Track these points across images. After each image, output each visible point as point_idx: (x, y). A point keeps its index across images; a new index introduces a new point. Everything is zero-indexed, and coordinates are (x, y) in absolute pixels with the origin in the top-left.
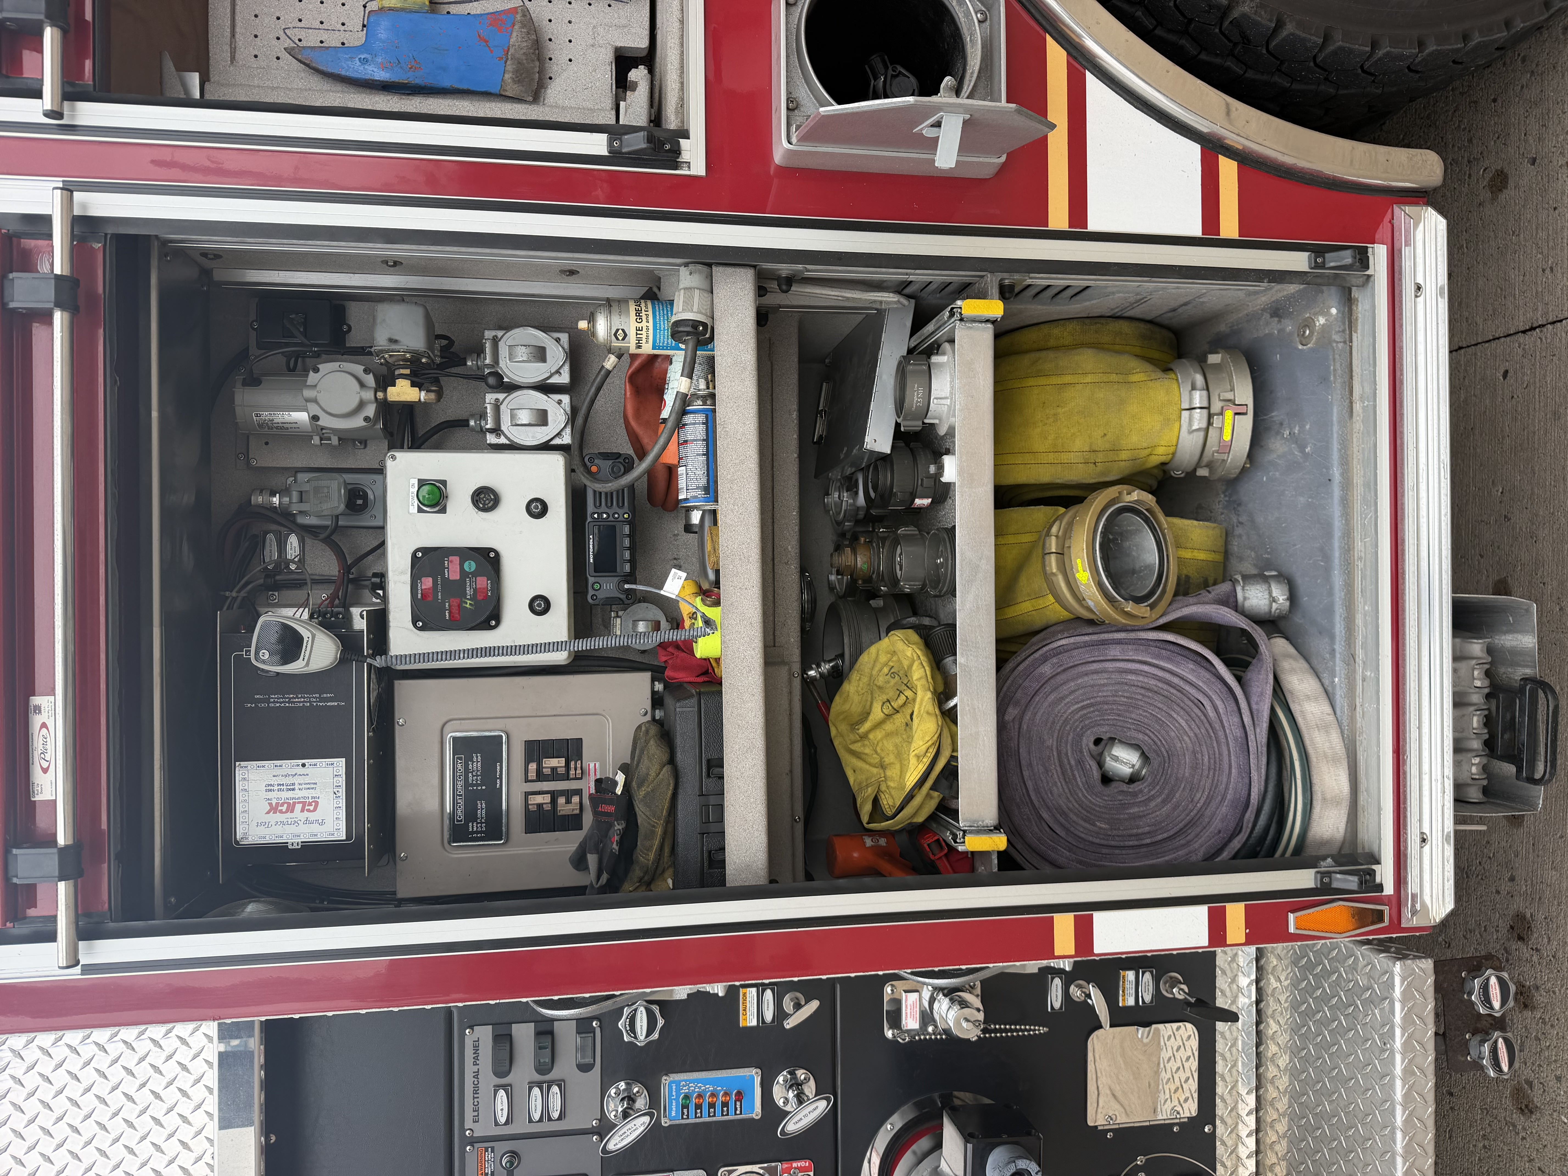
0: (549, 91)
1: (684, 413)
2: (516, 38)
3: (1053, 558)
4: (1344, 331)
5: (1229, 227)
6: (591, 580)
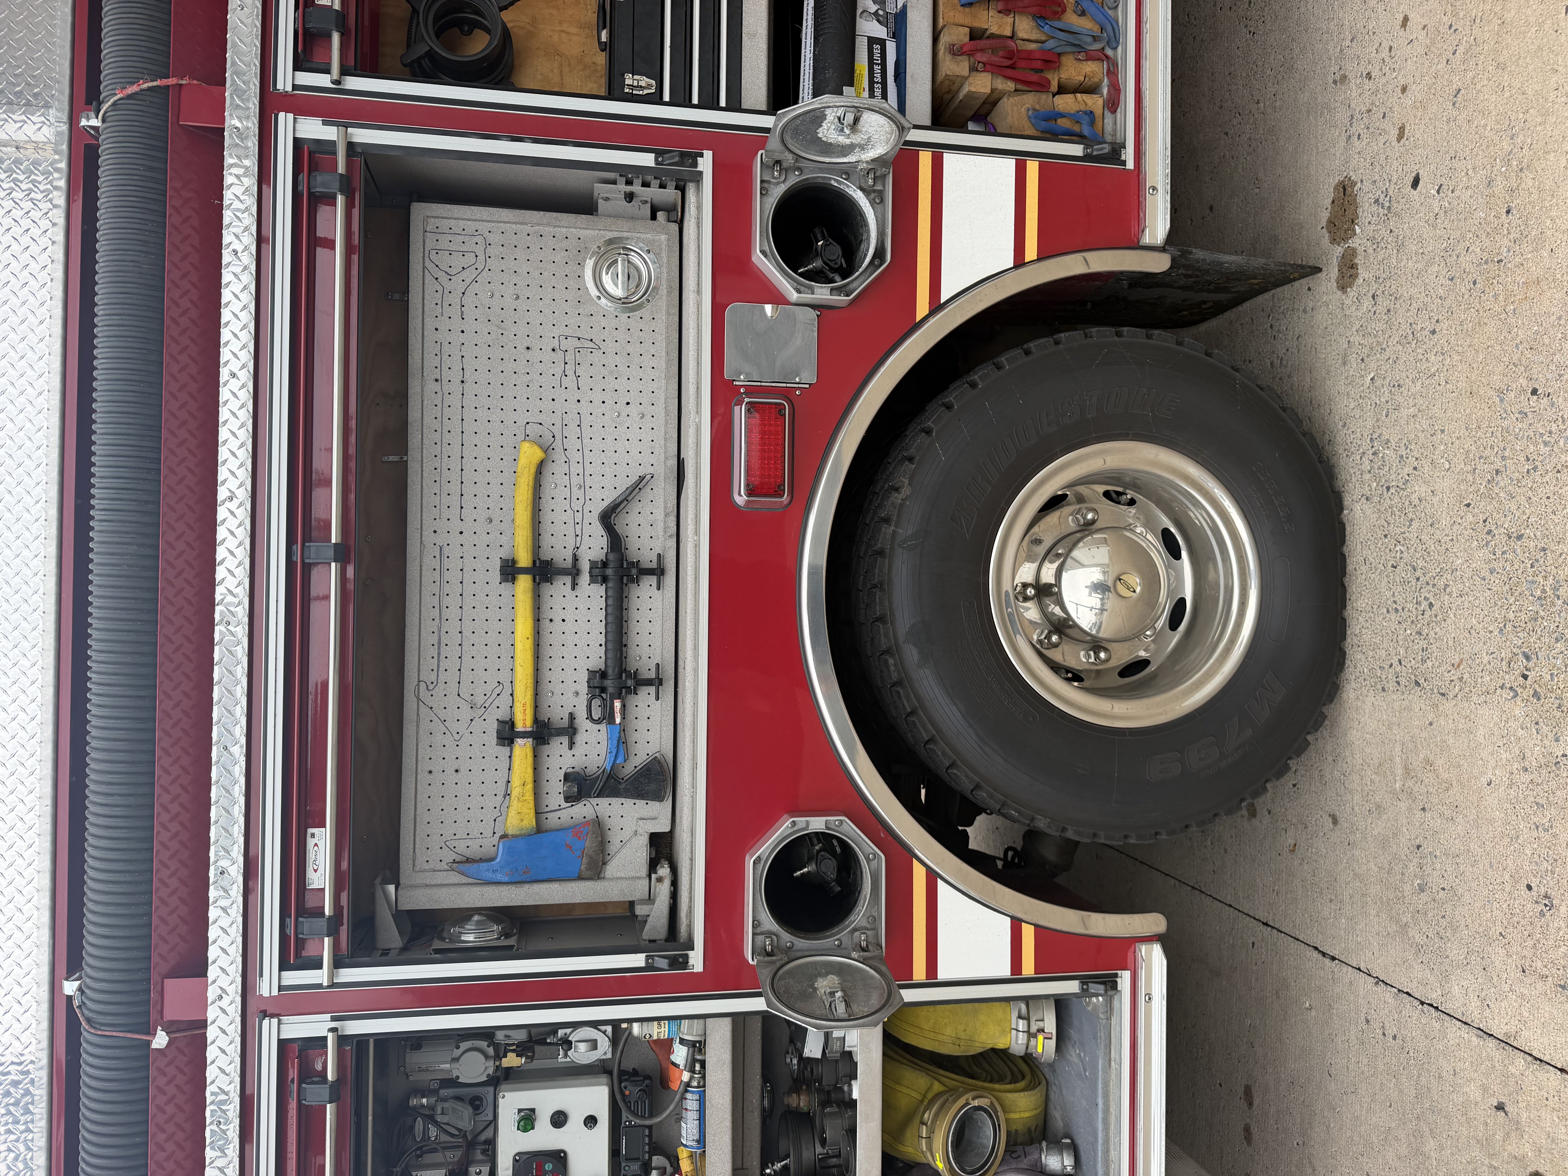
0: (608, 867)
1: (686, 1091)
2: (589, 843)
3: (924, 1141)
4: (1107, 1012)
5: (1028, 968)
6: (623, 1164)
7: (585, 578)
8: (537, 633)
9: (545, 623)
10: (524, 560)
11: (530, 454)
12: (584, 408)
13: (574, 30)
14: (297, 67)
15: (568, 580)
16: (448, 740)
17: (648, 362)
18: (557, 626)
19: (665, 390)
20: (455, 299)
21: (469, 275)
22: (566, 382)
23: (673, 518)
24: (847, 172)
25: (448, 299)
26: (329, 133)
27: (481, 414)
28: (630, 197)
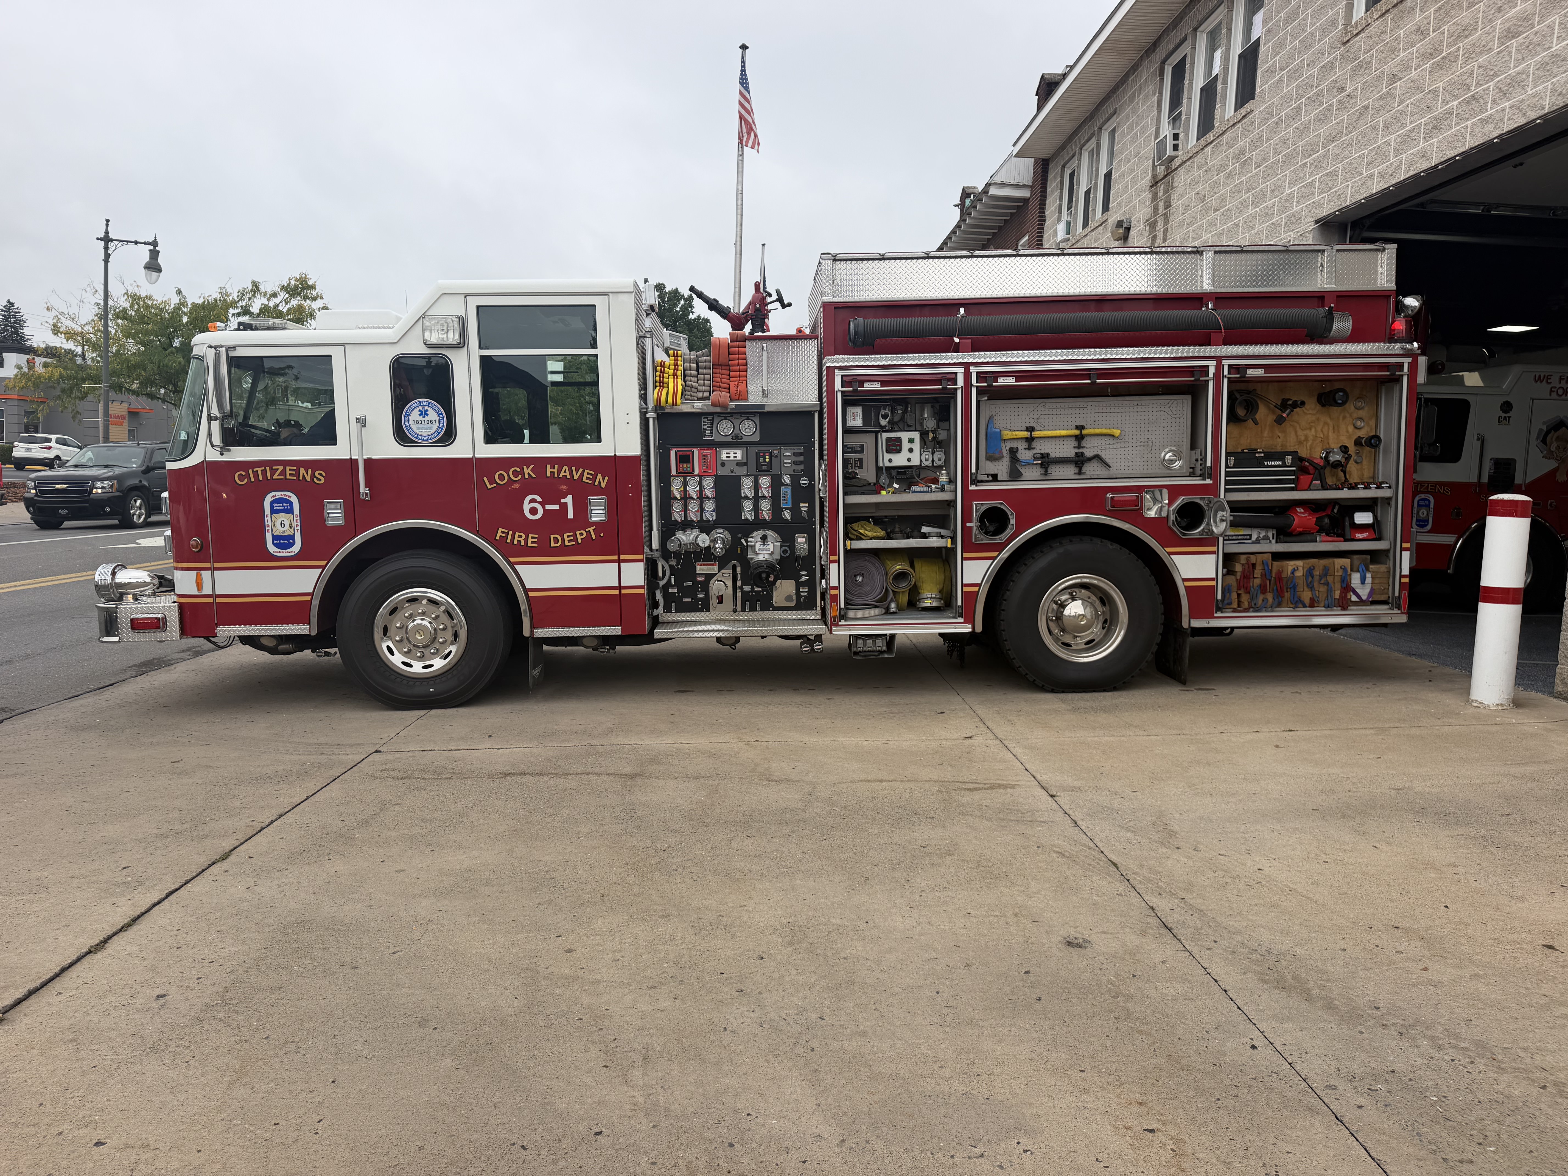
1: (928, 487)
2: (997, 455)
4: (952, 614)
5: (965, 591)
7: (1077, 451)
8: (1060, 437)
9: (1063, 439)
10: (1084, 432)
11: (1117, 432)
12: (1130, 448)
13: (1248, 441)
14: (1229, 365)
15: (1076, 445)
16: (1028, 412)
17: (1146, 467)
18: (1062, 443)
19: (1137, 472)
20: (1163, 409)
21: (1170, 413)
22: (1138, 443)
23: (1096, 477)
24: (1209, 524)
25: (1162, 407)
26: (1211, 375)
27: (1127, 418)
28: (1197, 460)
